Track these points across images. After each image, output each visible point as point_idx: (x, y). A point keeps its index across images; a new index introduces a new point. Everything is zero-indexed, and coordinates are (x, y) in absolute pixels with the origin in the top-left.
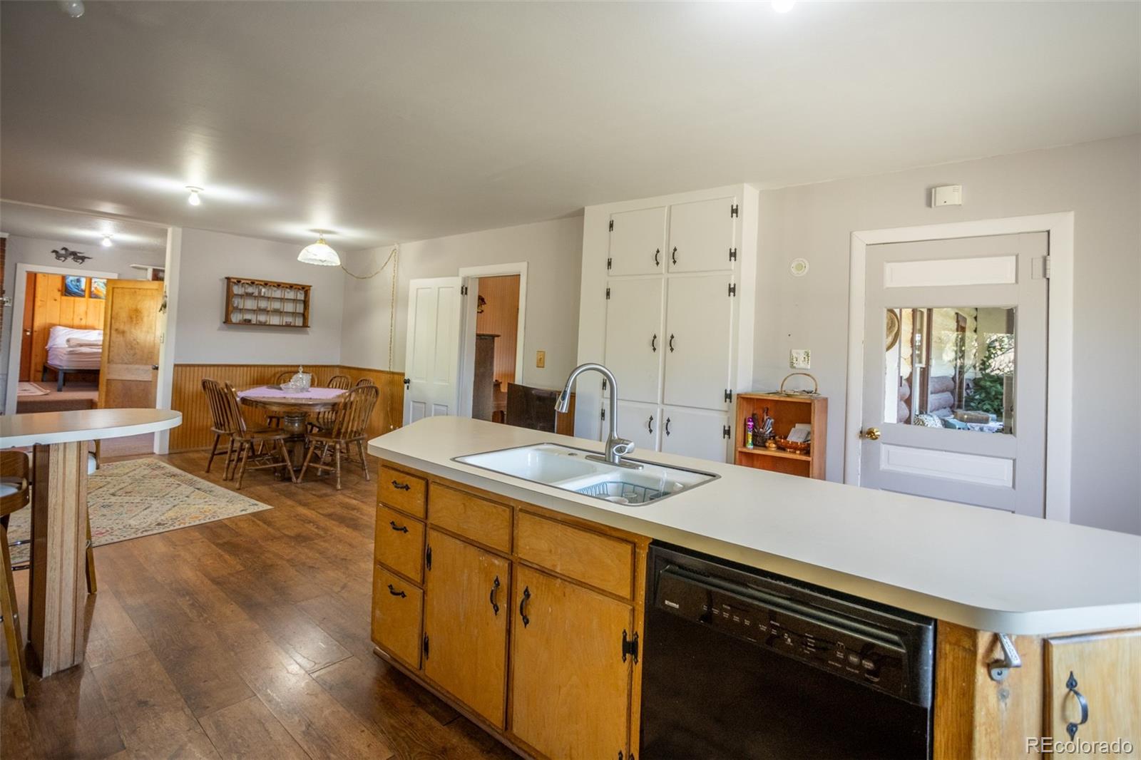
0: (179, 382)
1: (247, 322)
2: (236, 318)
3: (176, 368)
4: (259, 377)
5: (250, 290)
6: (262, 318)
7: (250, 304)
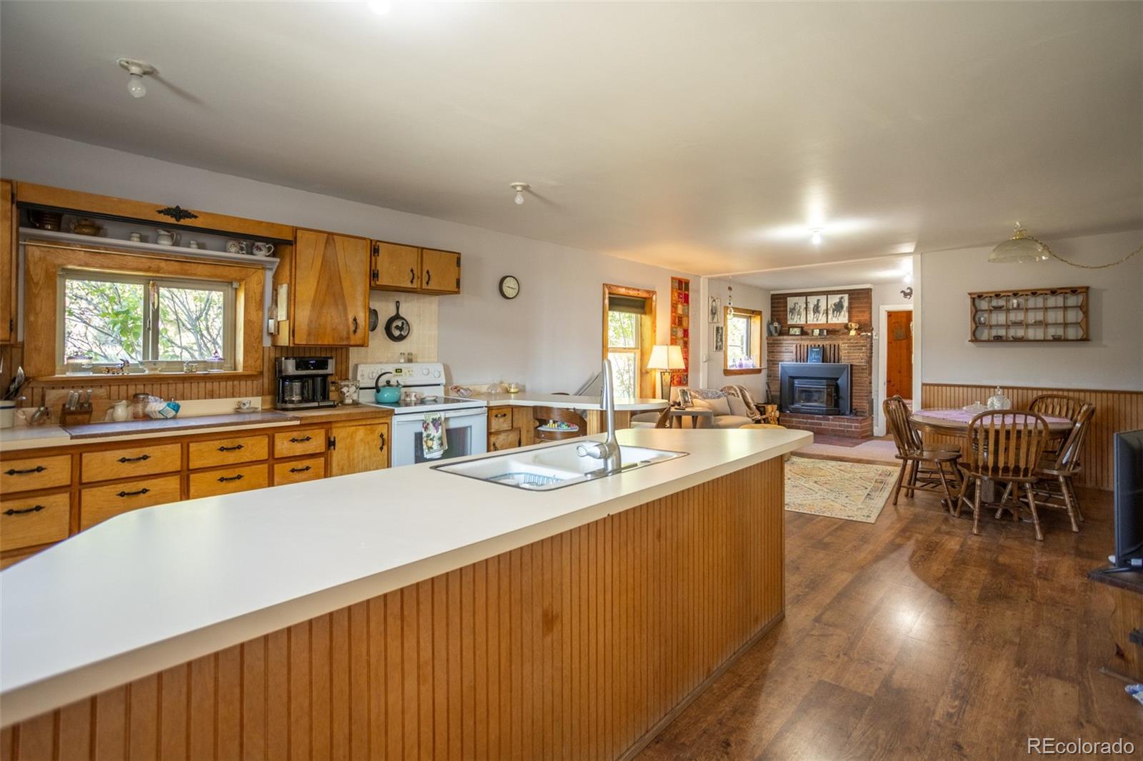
0: (928, 400)
1: (998, 339)
2: (985, 334)
3: (924, 387)
4: (1020, 403)
5: (995, 303)
6: (1020, 333)
7: (1000, 318)
